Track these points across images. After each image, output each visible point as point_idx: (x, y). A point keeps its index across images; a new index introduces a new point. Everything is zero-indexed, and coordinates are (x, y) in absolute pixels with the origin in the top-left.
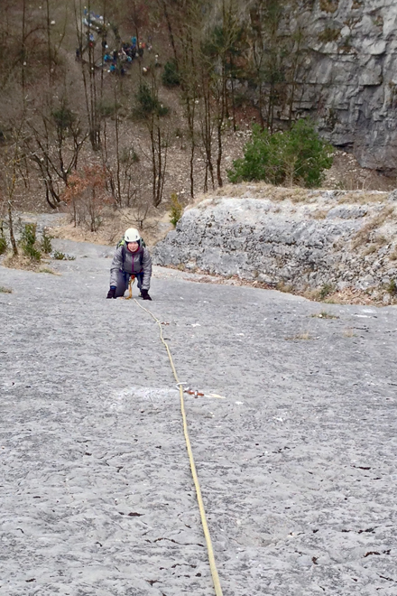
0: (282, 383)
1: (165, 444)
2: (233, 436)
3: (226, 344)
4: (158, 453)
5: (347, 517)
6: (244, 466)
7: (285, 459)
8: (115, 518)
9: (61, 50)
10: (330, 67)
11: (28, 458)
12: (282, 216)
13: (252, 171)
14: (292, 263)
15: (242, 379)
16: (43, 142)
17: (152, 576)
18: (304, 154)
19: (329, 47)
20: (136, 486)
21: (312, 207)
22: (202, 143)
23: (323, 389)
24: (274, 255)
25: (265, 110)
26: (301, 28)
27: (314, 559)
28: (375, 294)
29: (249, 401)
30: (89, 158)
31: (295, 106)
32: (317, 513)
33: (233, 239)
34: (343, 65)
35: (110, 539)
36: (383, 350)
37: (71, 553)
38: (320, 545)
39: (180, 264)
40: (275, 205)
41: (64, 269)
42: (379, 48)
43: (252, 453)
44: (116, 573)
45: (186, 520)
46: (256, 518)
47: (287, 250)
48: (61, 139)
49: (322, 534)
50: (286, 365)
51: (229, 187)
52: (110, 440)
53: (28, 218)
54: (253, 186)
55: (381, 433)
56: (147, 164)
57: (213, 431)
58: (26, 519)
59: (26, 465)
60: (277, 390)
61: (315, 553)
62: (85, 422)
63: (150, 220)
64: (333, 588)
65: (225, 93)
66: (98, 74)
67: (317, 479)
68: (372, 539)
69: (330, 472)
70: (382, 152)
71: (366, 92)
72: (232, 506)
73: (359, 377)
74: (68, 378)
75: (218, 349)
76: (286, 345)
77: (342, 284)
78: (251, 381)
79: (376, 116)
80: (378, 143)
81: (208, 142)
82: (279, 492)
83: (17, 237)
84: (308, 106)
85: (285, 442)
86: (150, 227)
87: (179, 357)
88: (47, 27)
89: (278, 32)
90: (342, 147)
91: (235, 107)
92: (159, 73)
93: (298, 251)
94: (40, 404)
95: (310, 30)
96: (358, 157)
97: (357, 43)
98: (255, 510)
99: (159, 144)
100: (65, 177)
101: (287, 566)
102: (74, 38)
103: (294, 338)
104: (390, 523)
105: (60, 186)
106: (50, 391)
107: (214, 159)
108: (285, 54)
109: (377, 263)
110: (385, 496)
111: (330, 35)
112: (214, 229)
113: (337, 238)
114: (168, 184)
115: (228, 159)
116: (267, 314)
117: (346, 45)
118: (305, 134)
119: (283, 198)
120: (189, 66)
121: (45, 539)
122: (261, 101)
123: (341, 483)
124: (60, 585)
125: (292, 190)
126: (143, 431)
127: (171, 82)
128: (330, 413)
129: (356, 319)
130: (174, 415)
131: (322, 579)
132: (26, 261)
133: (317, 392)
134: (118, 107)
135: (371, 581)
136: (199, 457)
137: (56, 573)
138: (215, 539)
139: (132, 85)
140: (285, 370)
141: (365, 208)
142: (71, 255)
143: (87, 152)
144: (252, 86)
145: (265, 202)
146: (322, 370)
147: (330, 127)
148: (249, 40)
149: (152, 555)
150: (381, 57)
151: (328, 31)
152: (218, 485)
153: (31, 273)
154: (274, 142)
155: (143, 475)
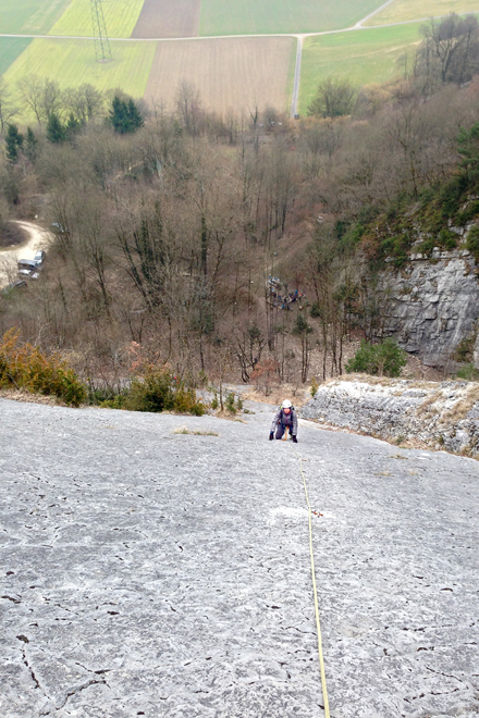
0: (370, 508)
1: (298, 553)
2: (339, 548)
3: (338, 477)
4: (292, 559)
5: (407, 618)
6: (344, 572)
7: (370, 568)
8: (264, 610)
9: (256, 297)
10: (406, 308)
11: (216, 560)
12: (375, 394)
13: (359, 366)
14: (381, 422)
15: (347, 504)
16: (242, 346)
17: (282, 659)
18: (389, 358)
19: (406, 297)
20: (278, 585)
21: (393, 389)
22: (332, 348)
23: (396, 513)
24: (370, 416)
25: (368, 331)
26: (390, 287)
27: (385, 650)
28: (430, 443)
29: (350, 520)
30: (267, 355)
31: (385, 329)
32: (388, 614)
33: (346, 406)
34: (413, 308)
35: (260, 625)
36: (434, 486)
37: (235, 638)
38: (389, 640)
39: (315, 419)
40: (371, 387)
41: (248, 419)
42: (435, 299)
43: (349, 562)
44: (261, 655)
45: (306, 613)
46: (350, 615)
47: (377, 413)
48: (252, 344)
49: (391, 630)
50: (374, 494)
51: (345, 375)
52: (265, 547)
53: (231, 388)
54: (359, 375)
55: (431, 550)
56: (299, 359)
57: (328, 543)
58: (211, 609)
59: (215, 564)
60: (368, 513)
61: (386, 646)
62: (252, 532)
63: (300, 391)
64: (395, 677)
65: (345, 321)
66: (275, 309)
67: (390, 584)
68: (422, 638)
69: (397, 580)
70: (436, 357)
71: (427, 323)
72: (335, 605)
73: (418, 505)
74: (244, 499)
75: (333, 481)
76: (375, 480)
77: (410, 436)
78: (352, 505)
79: (432, 336)
80: (434, 351)
81: (334, 347)
82: (364, 595)
83: (224, 399)
84: (393, 329)
85: (371, 554)
86: (299, 395)
87: (310, 486)
88: (248, 284)
89: (377, 289)
90: (412, 353)
91: (351, 329)
92: (309, 309)
93: (384, 414)
94: (227, 518)
95: (395, 288)
96: (421, 359)
97: (422, 295)
98: (350, 609)
99: (307, 348)
100: (253, 365)
101: (367, 656)
102: (263, 290)
103: (380, 475)
104: (434, 624)
105: (249, 370)
106: (233, 509)
107: (338, 357)
108: (380, 301)
109: (431, 425)
110: (431, 602)
111: (406, 291)
112: (336, 399)
113: (407, 409)
114: (310, 371)
115: (346, 357)
116: (365, 455)
117: (416, 297)
118: (391, 346)
119: (376, 383)
120: (325, 306)
121: (220, 625)
122: (366, 326)
123: (405, 589)
124: (225, 664)
125: (382, 378)
126: (285, 540)
127: (315, 315)
128: (399, 532)
129: (418, 460)
130: (305, 530)
131: (389, 668)
132: (228, 414)
133: (392, 515)
134: (284, 327)
135: (421, 672)
136: (317, 563)
137: (224, 654)
138: (324, 630)
139: (294, 316)
140: (373, 498)
141: (424, 391)
142: (254, 410)
143: (266, 352)
144: (361, 317)
145: (366, 385)
146: (396, 499)
147: (406, 341)
148: (360, 293)
149: (284, 641)
150: (436, 303)
151: (405, 289)
152: (328, 587)
153: (230, 422)
154: (372, 349)
155: (283, 576)
